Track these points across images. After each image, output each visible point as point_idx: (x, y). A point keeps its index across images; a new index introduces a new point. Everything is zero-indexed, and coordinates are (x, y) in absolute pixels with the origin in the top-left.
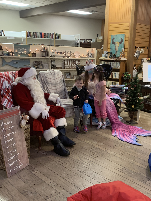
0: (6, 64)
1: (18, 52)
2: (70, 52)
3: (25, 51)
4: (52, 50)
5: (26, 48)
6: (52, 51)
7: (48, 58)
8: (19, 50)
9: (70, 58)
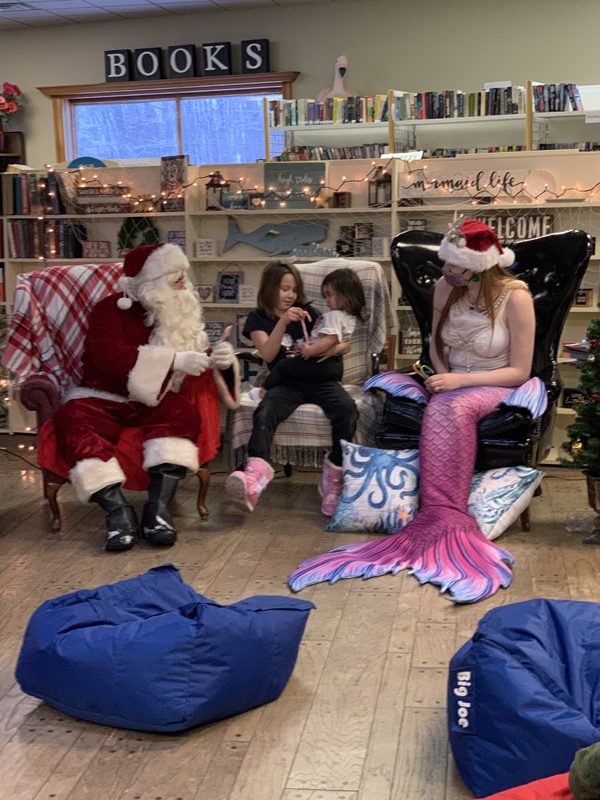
0: (239, 242)
1: (279, 193)
2: (505, 180)
3: (307, 185)
4: (410, 172)
5: (309, 176)
6: (410, 179)
7: (387, 209)
8: (283, 185)
9: (496, 205)
